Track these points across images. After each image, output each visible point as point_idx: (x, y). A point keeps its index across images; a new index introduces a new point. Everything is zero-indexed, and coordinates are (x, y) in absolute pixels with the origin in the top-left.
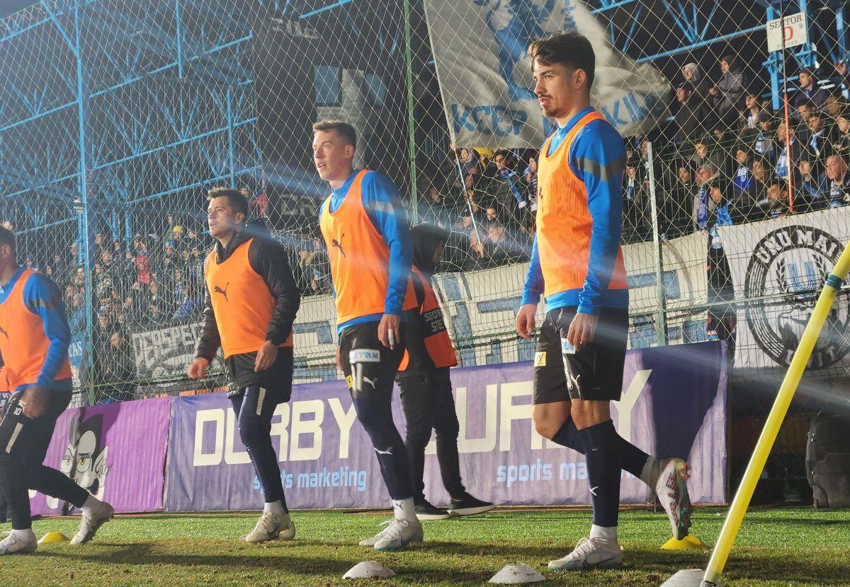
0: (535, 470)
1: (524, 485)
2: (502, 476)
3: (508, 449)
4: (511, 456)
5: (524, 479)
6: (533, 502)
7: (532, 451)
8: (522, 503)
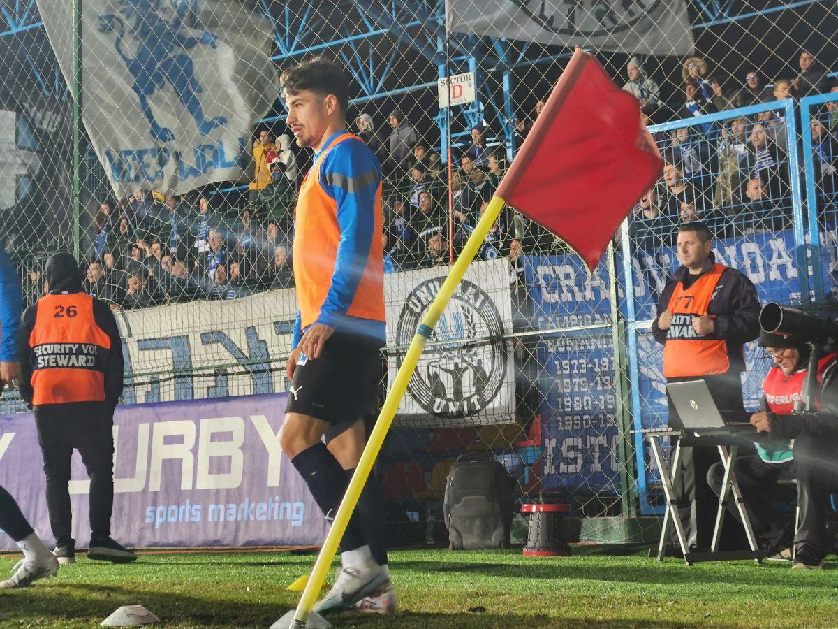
0: (184, 511)
1: (173, 525)
2: (150, 517)
3: (158, 489)
4: (161, 497)
5: (172, 520)
6: (180, 544)
7: (181, 492)
8: (169, 545)
